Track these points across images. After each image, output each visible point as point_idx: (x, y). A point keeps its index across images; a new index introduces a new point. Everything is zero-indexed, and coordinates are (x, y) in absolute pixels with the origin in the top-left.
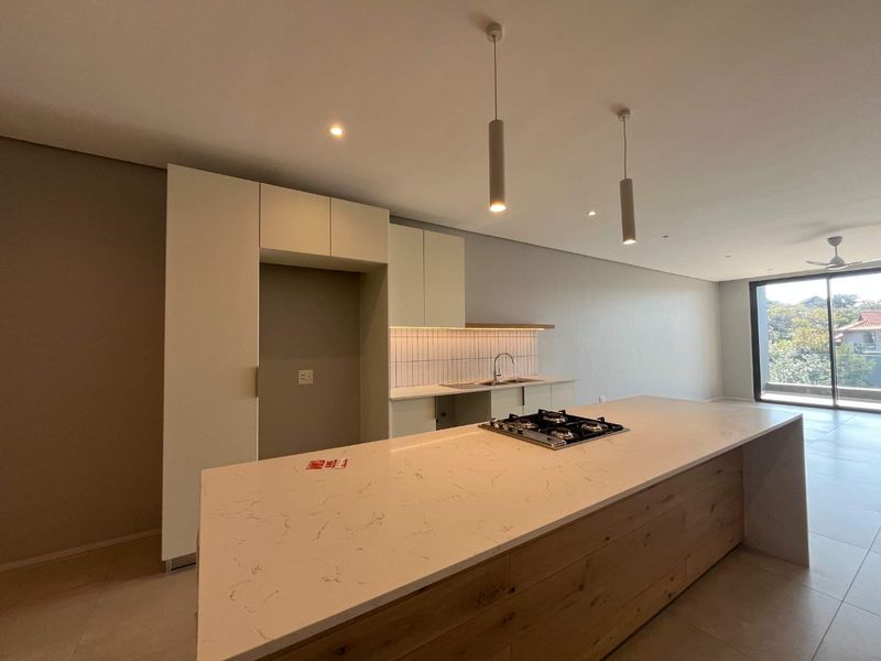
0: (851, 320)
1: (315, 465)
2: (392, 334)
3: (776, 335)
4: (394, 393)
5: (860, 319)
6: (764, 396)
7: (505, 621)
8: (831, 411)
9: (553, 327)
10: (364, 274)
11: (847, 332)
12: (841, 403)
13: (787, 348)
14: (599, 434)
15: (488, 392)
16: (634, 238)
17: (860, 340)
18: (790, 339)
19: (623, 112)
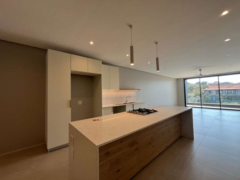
0: (206, 88)
1: (94, 120)
2: (103, 92)
3: (190, 91)
4: (103, 106)
5: (208, 87)
6: (187, 105)
7: (136, 150)
8: (201, 109)
9: (140, 90)
10: (94, 77)
11: (205, 90)
12: (203, 107)
13: (193, 94)
14: (153, 112)
15: (126, 105)
16: (159, 70)
17: (208, 92)
18: (193, 92)
19: (156, 43)
